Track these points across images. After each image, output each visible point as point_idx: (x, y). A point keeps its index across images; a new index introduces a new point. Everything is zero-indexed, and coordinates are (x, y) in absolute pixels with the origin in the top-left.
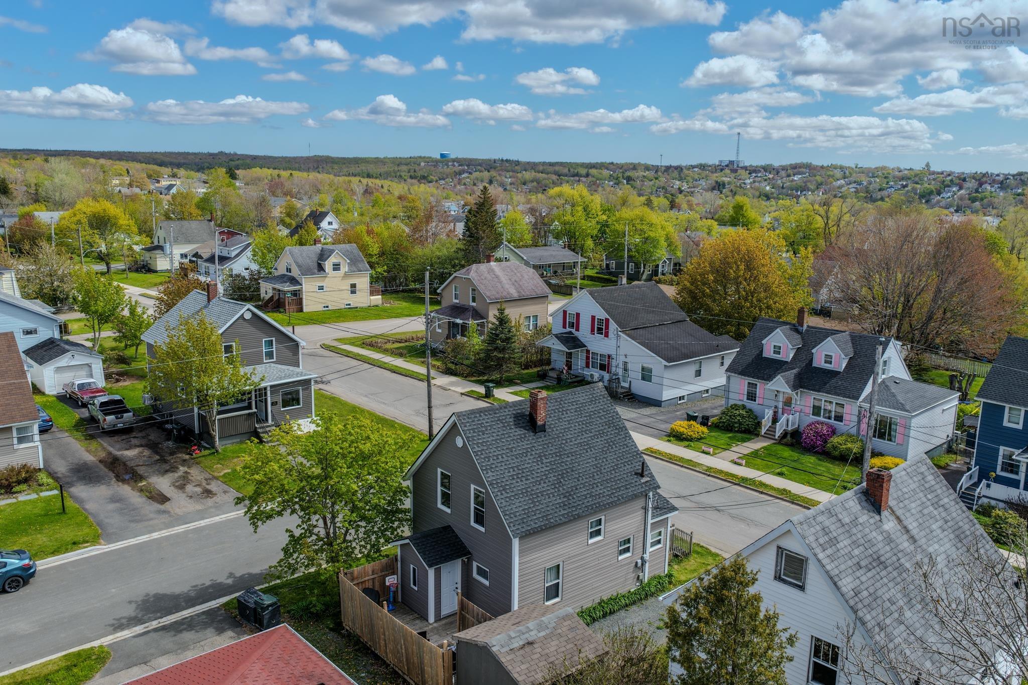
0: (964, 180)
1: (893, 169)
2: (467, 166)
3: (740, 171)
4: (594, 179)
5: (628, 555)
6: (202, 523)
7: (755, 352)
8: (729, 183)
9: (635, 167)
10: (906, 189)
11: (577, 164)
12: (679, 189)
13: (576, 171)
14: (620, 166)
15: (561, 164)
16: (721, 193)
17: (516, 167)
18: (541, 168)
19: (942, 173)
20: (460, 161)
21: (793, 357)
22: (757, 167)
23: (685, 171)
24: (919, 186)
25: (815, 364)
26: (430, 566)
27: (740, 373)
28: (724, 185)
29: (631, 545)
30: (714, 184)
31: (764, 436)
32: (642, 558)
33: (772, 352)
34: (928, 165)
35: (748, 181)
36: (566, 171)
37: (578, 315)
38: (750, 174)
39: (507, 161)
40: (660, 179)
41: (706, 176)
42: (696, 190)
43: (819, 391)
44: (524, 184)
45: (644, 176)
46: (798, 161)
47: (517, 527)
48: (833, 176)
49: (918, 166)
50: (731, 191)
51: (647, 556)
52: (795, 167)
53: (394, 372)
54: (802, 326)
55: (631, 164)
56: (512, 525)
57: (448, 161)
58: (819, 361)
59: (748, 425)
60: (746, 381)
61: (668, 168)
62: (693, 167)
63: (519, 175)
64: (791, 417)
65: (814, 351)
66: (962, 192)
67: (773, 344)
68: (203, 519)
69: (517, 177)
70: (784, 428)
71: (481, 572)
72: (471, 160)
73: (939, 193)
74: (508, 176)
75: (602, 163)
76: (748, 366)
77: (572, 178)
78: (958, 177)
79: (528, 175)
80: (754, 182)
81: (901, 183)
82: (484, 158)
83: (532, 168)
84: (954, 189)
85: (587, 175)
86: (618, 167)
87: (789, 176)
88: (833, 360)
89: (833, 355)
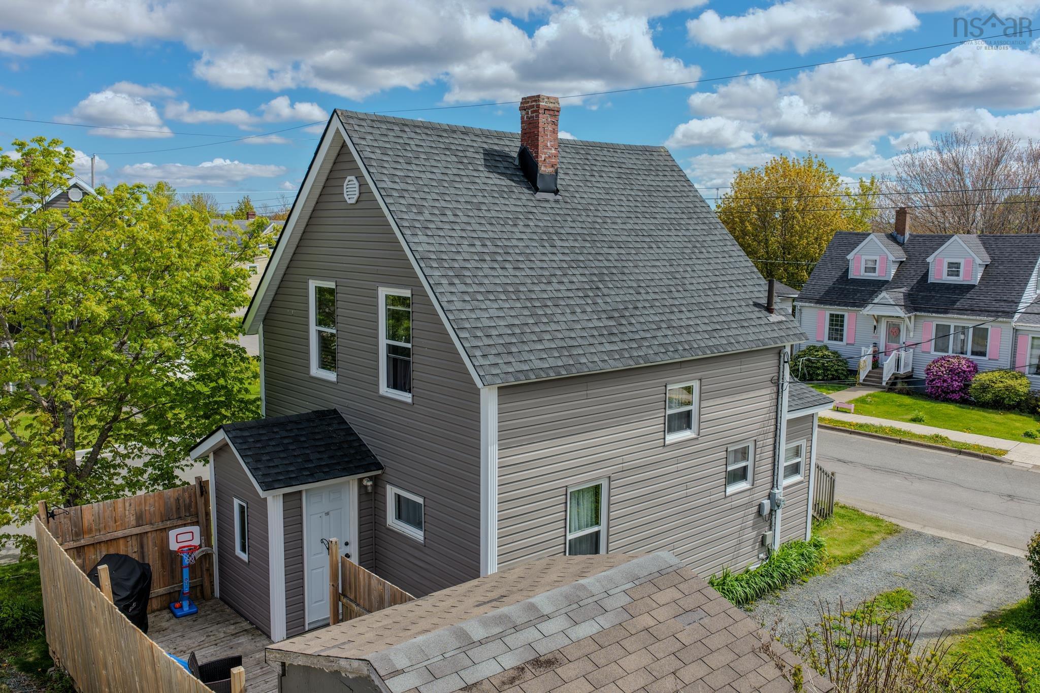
5: (742, 486)
7: (837, 274)
21: (896, 275)
25: (932, 279)
26: (268, 486)
27: (819, 301)
29: (749, 463)
31: (862, 384)
32: (771, 496)
33: (863, 269)
43: (946, 312)
47: (492, 359)
51: (779, 493)
54: (903, 234)
56: (478, 353)
58: (939, 274)
59: (836, 371)
60: (827, 312)
64: (903, 354)
65: (930, 260)
67: (864, 258)
70: (893, 371)
71: (405, 510)
76: (828, 293)
88: (962, 270)
89: (962, 261)
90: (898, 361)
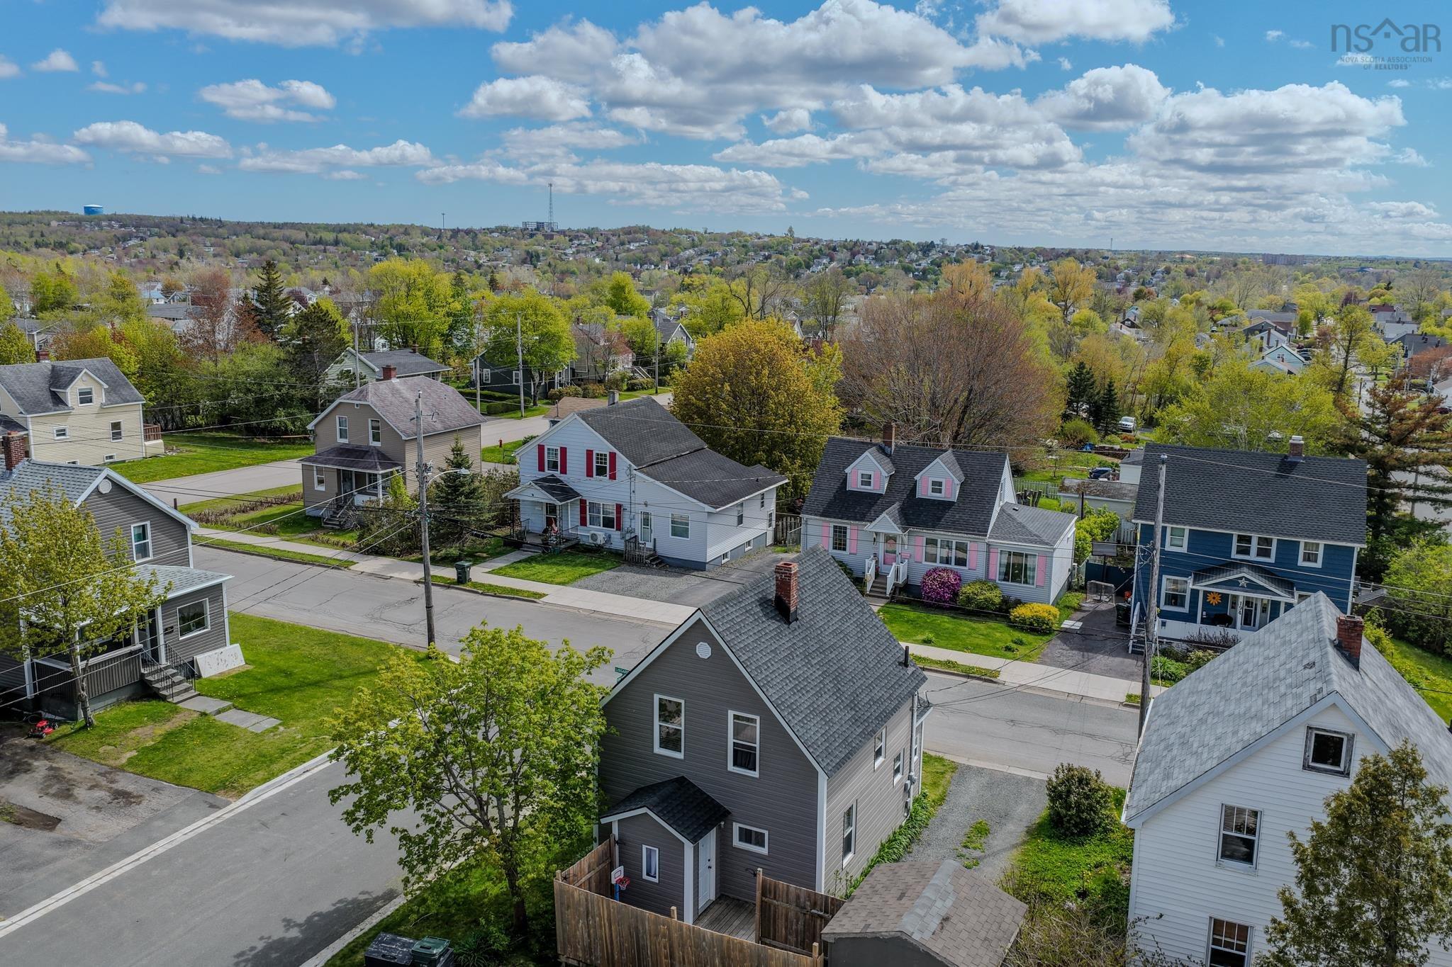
0: (834, 249)
1: (750, 235)
2: (135, 227)
3: (556, 237)
4: (349, 249)
5: (899, 777)
6: (160, 847)
7: (835, 485)
8: (545, 254)
9: (407, 231)
10: (770, 261)
11: (318, 227)
12: (476, 262)
13: (318, 236)
14: (386, 230)
15: (293, 226)
16: (535, 267)
17: (220, 230)
18: (261, 232)
19: (808, 241)
20: (123, 221)
21: (888, 488)
22: (578, 231)
23: (480, 236)
24: (784, 257)
25: (919, 495)
27: (823, 514)
28: (538, 256)
29: (901, 762)
30: (524, 255)
31: (870, 596)
32: (910, 778)
33: (860, 483)
34: (790, 230)
35: (569, 251)
36: (301, 235)
37: (564, 450)
38: (571, 240)
39: (201, 219)
40: (446, 248)
41: (512, 244)
42: (501, 264)
43: (932, 527)
44: (237, 255)
45: (423, 244)
46: (633, 224)
47: (826, 761)
48: (679, 244)
49: (780, 232)
50: (549, 265)
52: (628, 231)
53: (280, 559)
54: (890, 446)
55: (401, 226)
56: (820, 760)
57: (101, 220)
58: (925, 491)
60: (830, 523)
61: (455, 233)
62: (491, 231)
63: (226, 241)
65: (917, 478)
66: (834, 264)
68: (152, 841)
69: (224, 246)
70: (894, 581)
72: (140, 218)
73: (808, 267)
74: (208, 244)
75: (356, 224)
76: (830, 504)
77: (313, 247)
78: (827, 245)
79: (243, 242)
80: (578, 252)
81: (762, 253)
82: (163, 215)
83: (247, 232)
84: (825, 261)
85: (336, 243)
86: (382, 231)
87: (622, 244)
88: (943, 488)
89: (943, 481)
90: (897, 571)
